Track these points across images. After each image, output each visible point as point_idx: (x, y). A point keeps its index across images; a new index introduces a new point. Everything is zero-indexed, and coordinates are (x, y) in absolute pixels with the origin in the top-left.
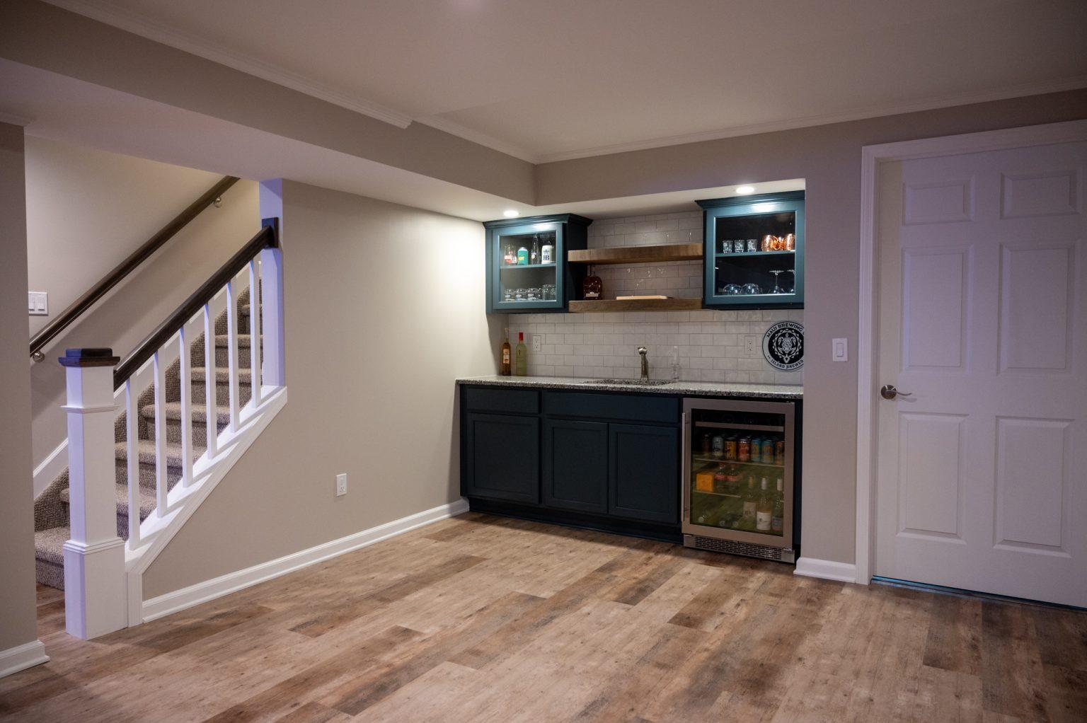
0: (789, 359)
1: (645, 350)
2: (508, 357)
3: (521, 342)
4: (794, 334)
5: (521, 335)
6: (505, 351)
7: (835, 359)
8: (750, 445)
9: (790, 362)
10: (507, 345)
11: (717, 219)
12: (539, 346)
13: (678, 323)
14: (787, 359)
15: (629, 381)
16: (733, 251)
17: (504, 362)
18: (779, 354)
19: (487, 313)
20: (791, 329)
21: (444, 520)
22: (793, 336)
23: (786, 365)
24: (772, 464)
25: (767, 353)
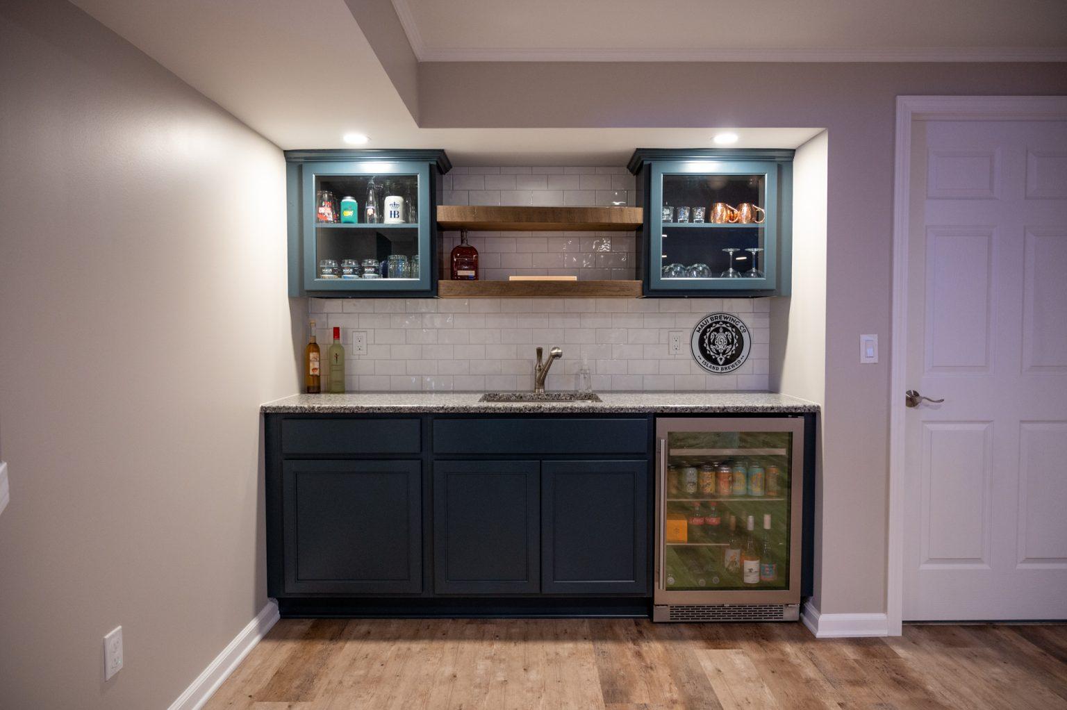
0: (724, 359)
1: (560, 351)
2: (316, 365)
3: (337, 342)
4: (730, 329)
5: (336, 331)
6: (312, 355)
7: (863, 360)
8: (732, 475)
9: (725, 363)
10: (315, 347)
11: (665, 176)
12: (365, 346)
13: (580, 315)
14: (721, 359)
15: (522, 394)
16: (675, 220)
17: (311, 373)
18: (712, 354)
19: (291, 297)
20: (724, 322)
21: (254, 650)
22: (728, 330)
23: (720, 367)
24: (763, 497)
25: (698, 352)
